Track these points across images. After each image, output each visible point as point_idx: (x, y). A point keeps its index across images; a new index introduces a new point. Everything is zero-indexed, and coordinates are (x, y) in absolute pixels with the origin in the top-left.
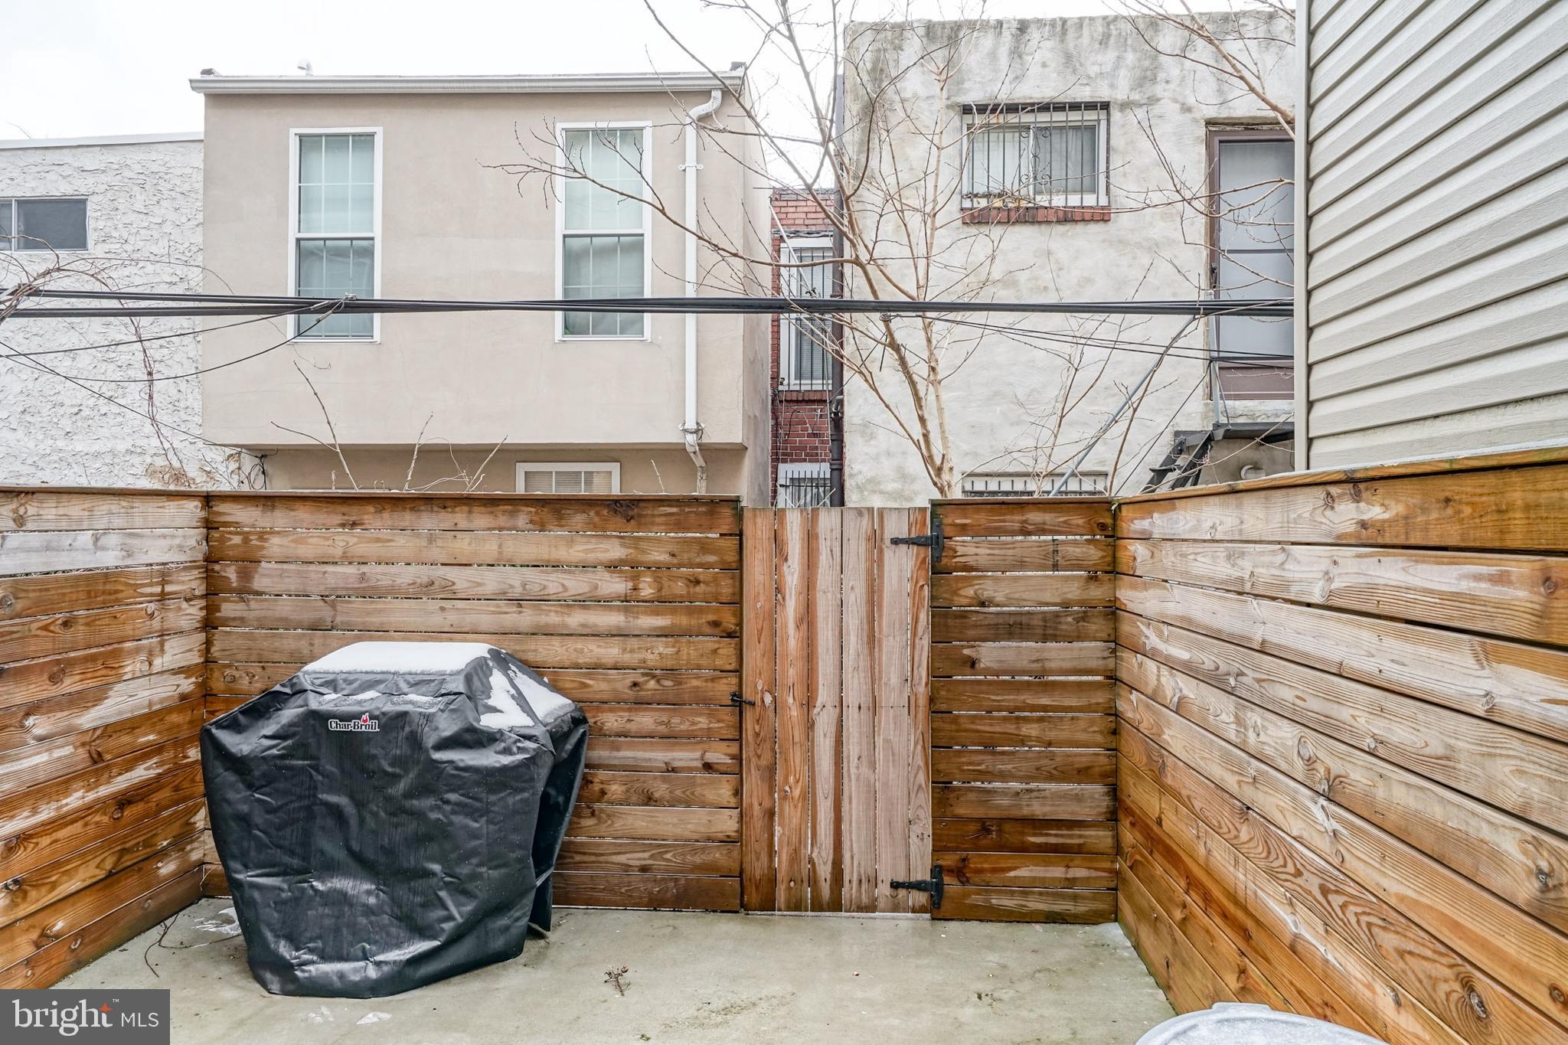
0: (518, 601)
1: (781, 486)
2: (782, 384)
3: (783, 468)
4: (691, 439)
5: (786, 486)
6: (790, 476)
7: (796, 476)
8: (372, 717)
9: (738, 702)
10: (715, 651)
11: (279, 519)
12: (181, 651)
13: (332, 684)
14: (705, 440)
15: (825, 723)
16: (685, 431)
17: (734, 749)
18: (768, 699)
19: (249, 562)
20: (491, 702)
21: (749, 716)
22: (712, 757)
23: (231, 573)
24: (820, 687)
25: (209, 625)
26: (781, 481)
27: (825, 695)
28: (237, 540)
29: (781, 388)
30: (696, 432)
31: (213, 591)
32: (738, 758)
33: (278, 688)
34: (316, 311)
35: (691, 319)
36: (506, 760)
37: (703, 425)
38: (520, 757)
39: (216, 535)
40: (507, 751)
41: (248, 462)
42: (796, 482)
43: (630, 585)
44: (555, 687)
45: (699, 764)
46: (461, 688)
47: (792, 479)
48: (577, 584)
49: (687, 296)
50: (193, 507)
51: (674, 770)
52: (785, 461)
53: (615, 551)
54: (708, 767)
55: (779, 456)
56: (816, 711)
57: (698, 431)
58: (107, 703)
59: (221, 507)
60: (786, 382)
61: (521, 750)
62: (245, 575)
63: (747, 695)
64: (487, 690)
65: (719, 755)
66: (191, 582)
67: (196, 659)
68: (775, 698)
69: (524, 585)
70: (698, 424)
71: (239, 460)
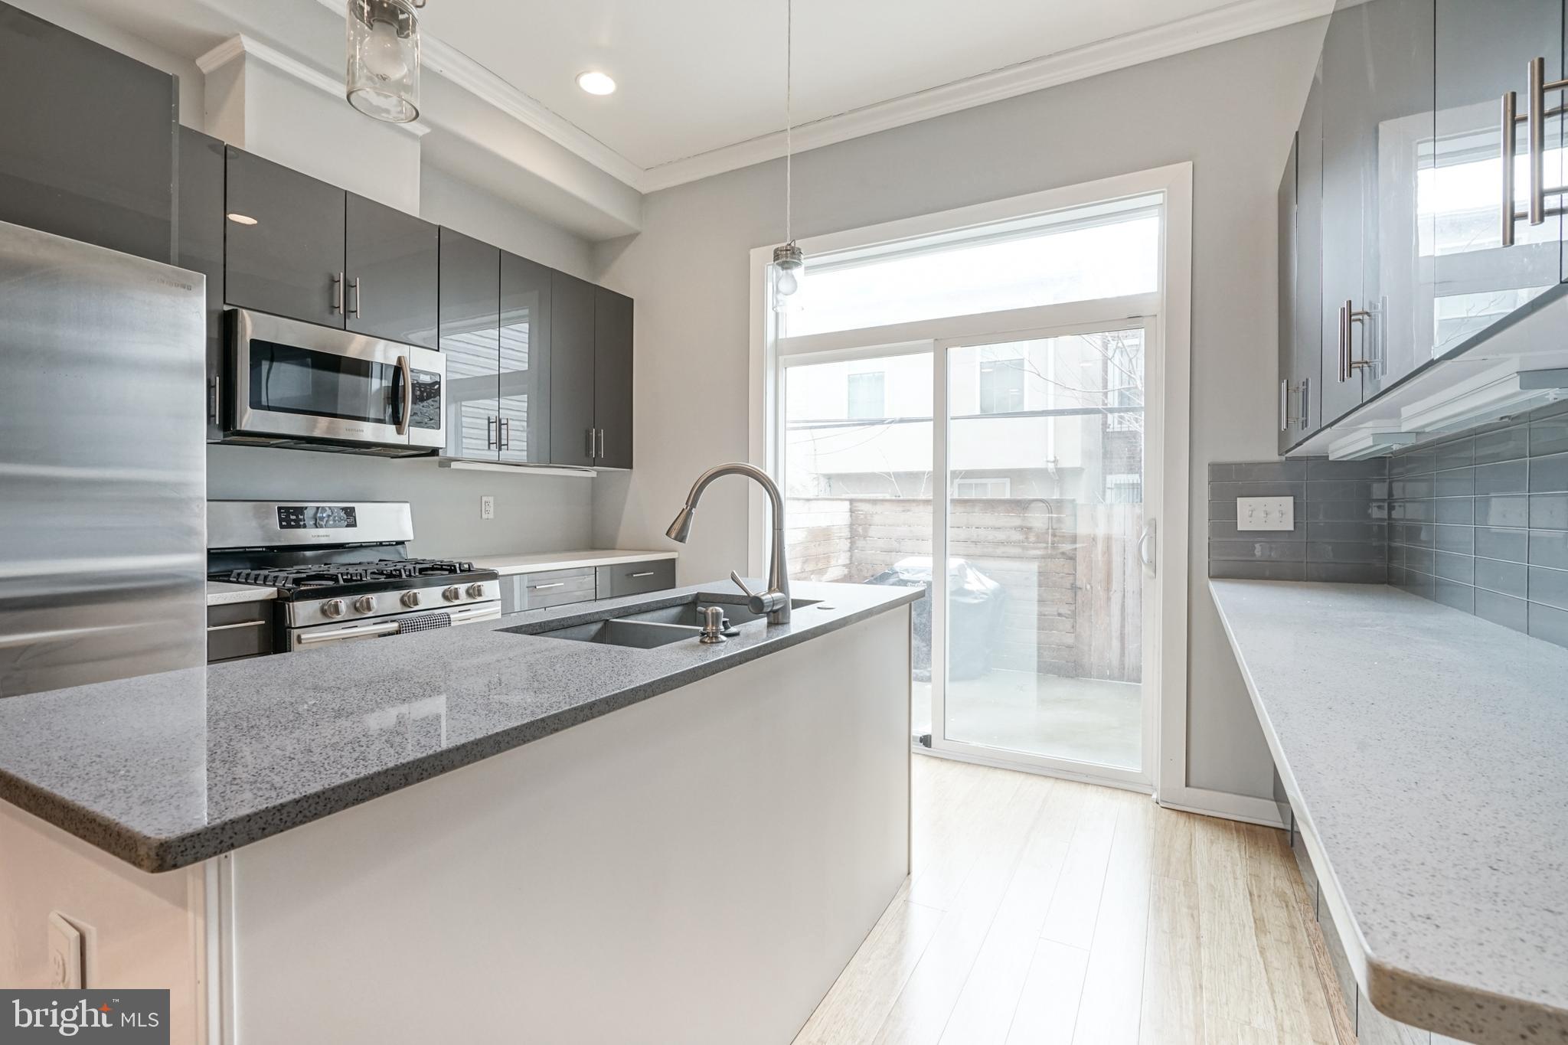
0: (975, 543)
1: (1109, 488)
2: (1109, 428)
3: (1109, 478)
4: (1051, 466)
5: (1112, 489)
6: (1114, 482)
7: (1118, 482)
8: (924, 582)
9: (1074, 588)
10: (1064, 565)
11: (879, 508)
12: (844, 559)
13: (907, 571)
14: (1059, 466)
15: (1116, 598)
16: (1048, 461)
17: (1072, 607)
18: (1088, 587)
19: (867, 525)
20: (967, 580)
21: (1079, 593)
22: (1061, 611)
23: (860, 530)
24: (1114, 582)
25: (851, 550)
26: (1108, 485)
27: (1115, 585)
28: (862, 517)
29: (1108, 430)
30: (1054, 462)
31: (853, 538)
32: (1074, 612)
33: (887, 571)
34: (888, 423)
35: (1051, 419)
36: (976, 601)
37: (1058, 458)
38: (981, 600)
39: (853, 514)
40: (976, 598)
41: (823, 482)
42: (1119, 486)
43: (1025, 536)
44: (991, 577)
45: (1056, 613)
46: (957, 573)
47: (1116, 484)
48: (1001, 536)
49: (1049, 409)
50: (847, 504)
51: (1045, 615)
52: (1111, 473)
53: (1017, 522)
54: (1060, 615)
55: (1107, 470)
56: (1112, 593)
57: (1055, 461)
58: (828, 574)
59: (855, 504)
60: (1111, 427)
61: (981, 598)
62: (866, 530)
63: (1079, 584)
64: (966, 576)
65: (1065, 610)
66: (846, 533)
67: (848, 562)
68: (1092, 587)
69: (978, 536)
70: (1055, 457)
71: (818, 480)
